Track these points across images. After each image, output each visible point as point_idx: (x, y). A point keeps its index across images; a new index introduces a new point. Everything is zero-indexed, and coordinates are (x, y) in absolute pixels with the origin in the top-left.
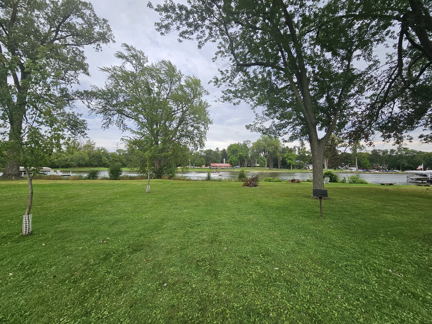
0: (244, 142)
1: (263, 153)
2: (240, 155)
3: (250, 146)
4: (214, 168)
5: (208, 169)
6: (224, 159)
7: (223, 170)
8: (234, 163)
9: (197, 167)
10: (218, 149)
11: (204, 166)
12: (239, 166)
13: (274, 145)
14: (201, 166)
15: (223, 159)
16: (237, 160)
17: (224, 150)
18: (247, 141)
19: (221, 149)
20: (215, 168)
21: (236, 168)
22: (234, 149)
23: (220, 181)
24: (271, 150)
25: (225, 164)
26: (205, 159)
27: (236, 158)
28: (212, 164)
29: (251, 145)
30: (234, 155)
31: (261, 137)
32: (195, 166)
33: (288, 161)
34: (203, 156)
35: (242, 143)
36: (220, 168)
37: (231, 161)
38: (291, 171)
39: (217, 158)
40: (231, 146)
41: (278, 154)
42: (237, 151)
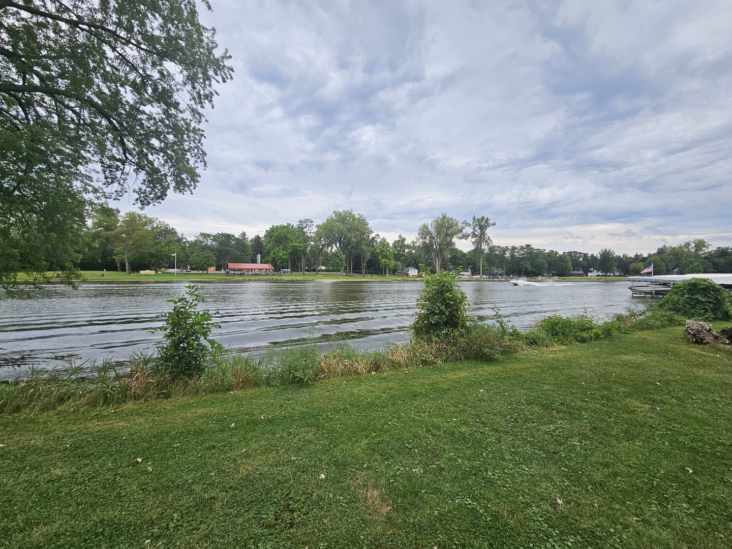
0: (300, 222)
1: (338, 245)
2: (294, 246)
3: (311, 231)
4: (236, 272)
5: (222, 274)
6: (259, 256)
7: (257, 278)
8: (281, 263)
9: (196, 272)
10: (244, 234)
11: (212, 270)
12: (289, 270)
13: (358, 231)
14: (204, 270)
15: (255, 256)
16: (286, 256)
17: (258, 237)
18: (307, 220)
19: (250, 236)
20: (239, 272)
21: (284, 272)
22: (279, 236)
23: (299, 383)
24: (353, 238)
25: (259, 266)
26: (214, 254)
27: (285, 252)
28: (231, 265)
29: (315, 229)
30: (281, 247)
31: (334, 215)
32: (192, 269)
33: (383, 261)
34: (210, 248)
35: (295, 224)
36: (250, 273)
37: (273, 259)
38: (387, 278)
39: (243, 251)
40: (273, 230)
41: (364, 247)
42: (286, 238)
